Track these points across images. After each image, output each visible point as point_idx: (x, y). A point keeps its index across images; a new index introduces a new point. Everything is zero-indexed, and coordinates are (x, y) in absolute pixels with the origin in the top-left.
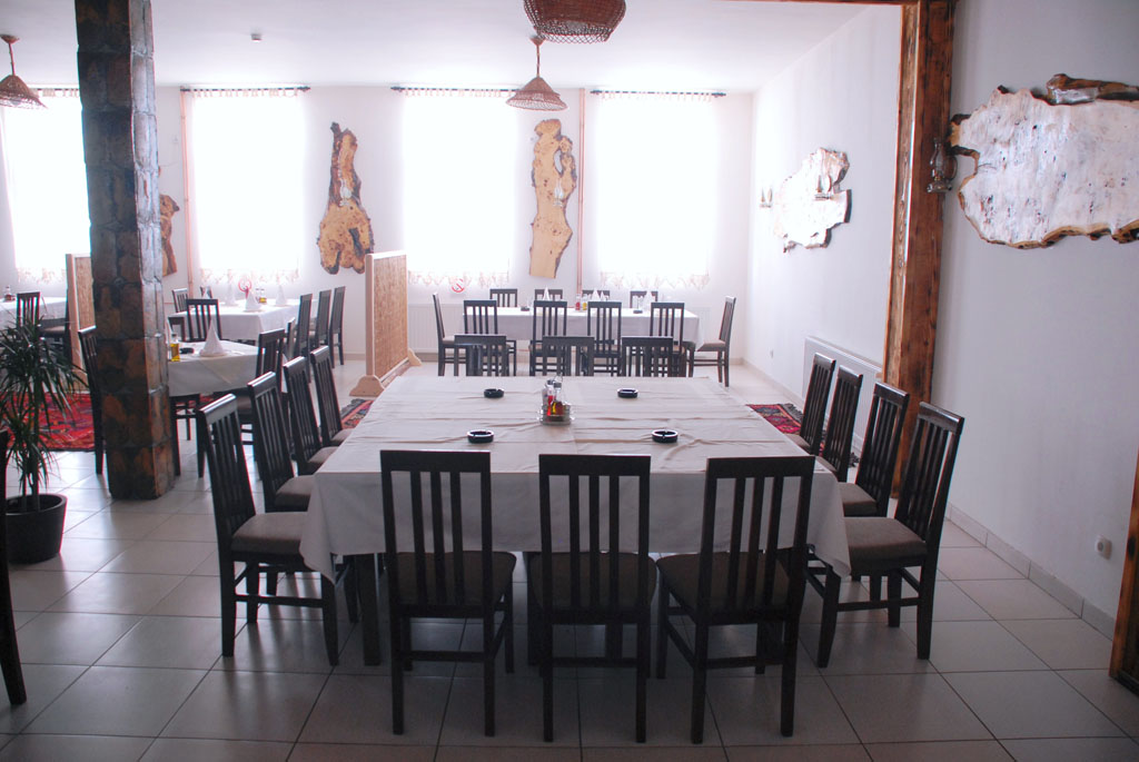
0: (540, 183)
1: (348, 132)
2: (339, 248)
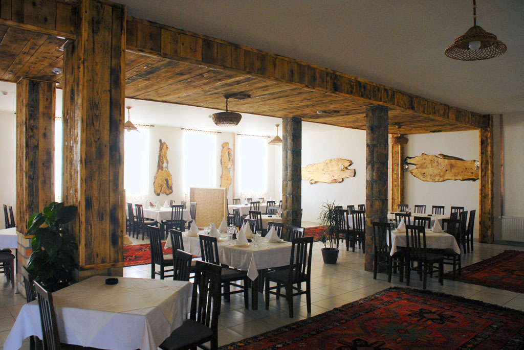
0: (223, 163)
1: (164, 143)
2: (161, 186)
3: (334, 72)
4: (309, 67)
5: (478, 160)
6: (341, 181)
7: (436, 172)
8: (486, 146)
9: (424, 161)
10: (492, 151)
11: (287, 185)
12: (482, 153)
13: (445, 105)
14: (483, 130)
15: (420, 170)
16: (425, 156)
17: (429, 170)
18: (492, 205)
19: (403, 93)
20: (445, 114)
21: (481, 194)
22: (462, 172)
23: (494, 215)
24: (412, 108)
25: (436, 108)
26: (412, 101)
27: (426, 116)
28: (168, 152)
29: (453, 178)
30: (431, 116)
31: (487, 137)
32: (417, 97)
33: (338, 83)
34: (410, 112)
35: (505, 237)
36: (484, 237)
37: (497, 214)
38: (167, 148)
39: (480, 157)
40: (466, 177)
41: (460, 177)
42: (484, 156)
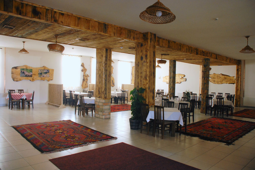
3: (197, 48)
4: (191, 47)
5: (235, 76)
6: (180, 83)
7: (219, 80)
8: (239, 72)
9: (214, 76)
10: (241, 73)
11: (171, 84)
12: (237, 74)
13: (226, 57)
14: (238, 66)
15: (213, 79)
16: (215, 74)
17: (216, 80)
18: (240, 93)
19: (214, 54)
20: (226, 60)
21: (236, 89)
22: (229, 81)
23: (241, 97)
24: (217, 59)
25: (224, 58)
26: (217, 56)
27: (220, 61)
28: (113, 70)
29: (226, 83)
30: (222, 61)
31: (239, 68)
32: (218, 55)
33: (198, 52)
34: (216, 60)
35: (244, 105)
36: (237, 104)
37: (242, 96)
38: (113, 68)
39: (236, 75)
40: (231, 83)
41: (228, 83)
42: (238, 75)
